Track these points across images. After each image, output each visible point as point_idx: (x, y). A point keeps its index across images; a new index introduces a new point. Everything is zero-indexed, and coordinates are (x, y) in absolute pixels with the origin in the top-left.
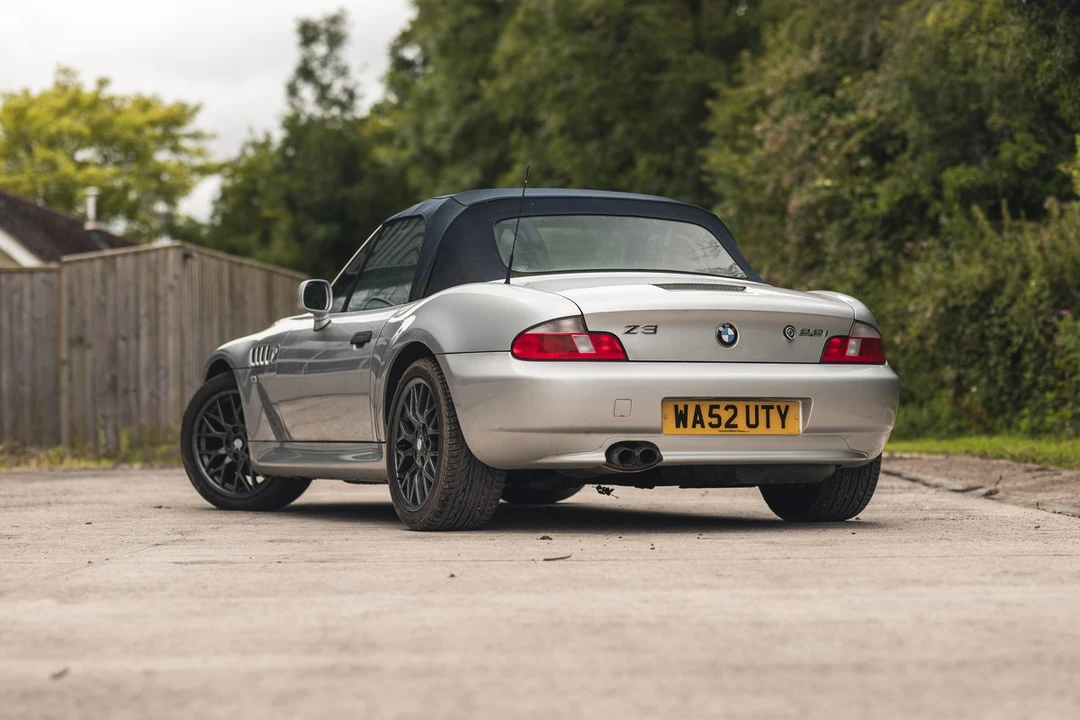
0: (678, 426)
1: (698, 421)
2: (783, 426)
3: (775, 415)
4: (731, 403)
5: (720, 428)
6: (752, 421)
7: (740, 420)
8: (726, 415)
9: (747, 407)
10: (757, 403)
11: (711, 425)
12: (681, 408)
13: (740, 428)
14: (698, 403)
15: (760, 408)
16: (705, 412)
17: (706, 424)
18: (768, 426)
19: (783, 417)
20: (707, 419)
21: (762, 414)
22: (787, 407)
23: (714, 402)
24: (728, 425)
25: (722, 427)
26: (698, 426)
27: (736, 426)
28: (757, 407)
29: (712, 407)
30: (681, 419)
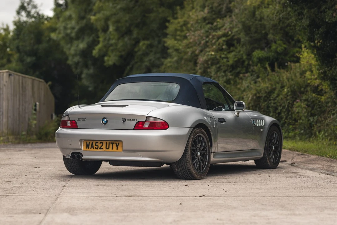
0: (87, 148)
1: (92, 147)
2: (117, 149)
3: (115, 146)
4: (102, 142)
5: (98, 149)
6: (108, 147)
7: (104, 147)
8: (100, 145)
9: (106, 143)
10: (109, 142)
11: (95, 148)
12: (88, 143)
13: (104, 149)
14: (93, 141)
15: (110, 143)
16: (94, 144)
17: (94, 148)
18: (112, 149)
19: (117, 146)
20: (95, 146)
21: (111, 145)
22: (119, 143)
23: (97, 141)
24: (100, 148)
25: (99, 149)
26: (92, 148)
27: (102, 149)
28: (109, 143)
29: (96, 143)
30: (88, 146)
